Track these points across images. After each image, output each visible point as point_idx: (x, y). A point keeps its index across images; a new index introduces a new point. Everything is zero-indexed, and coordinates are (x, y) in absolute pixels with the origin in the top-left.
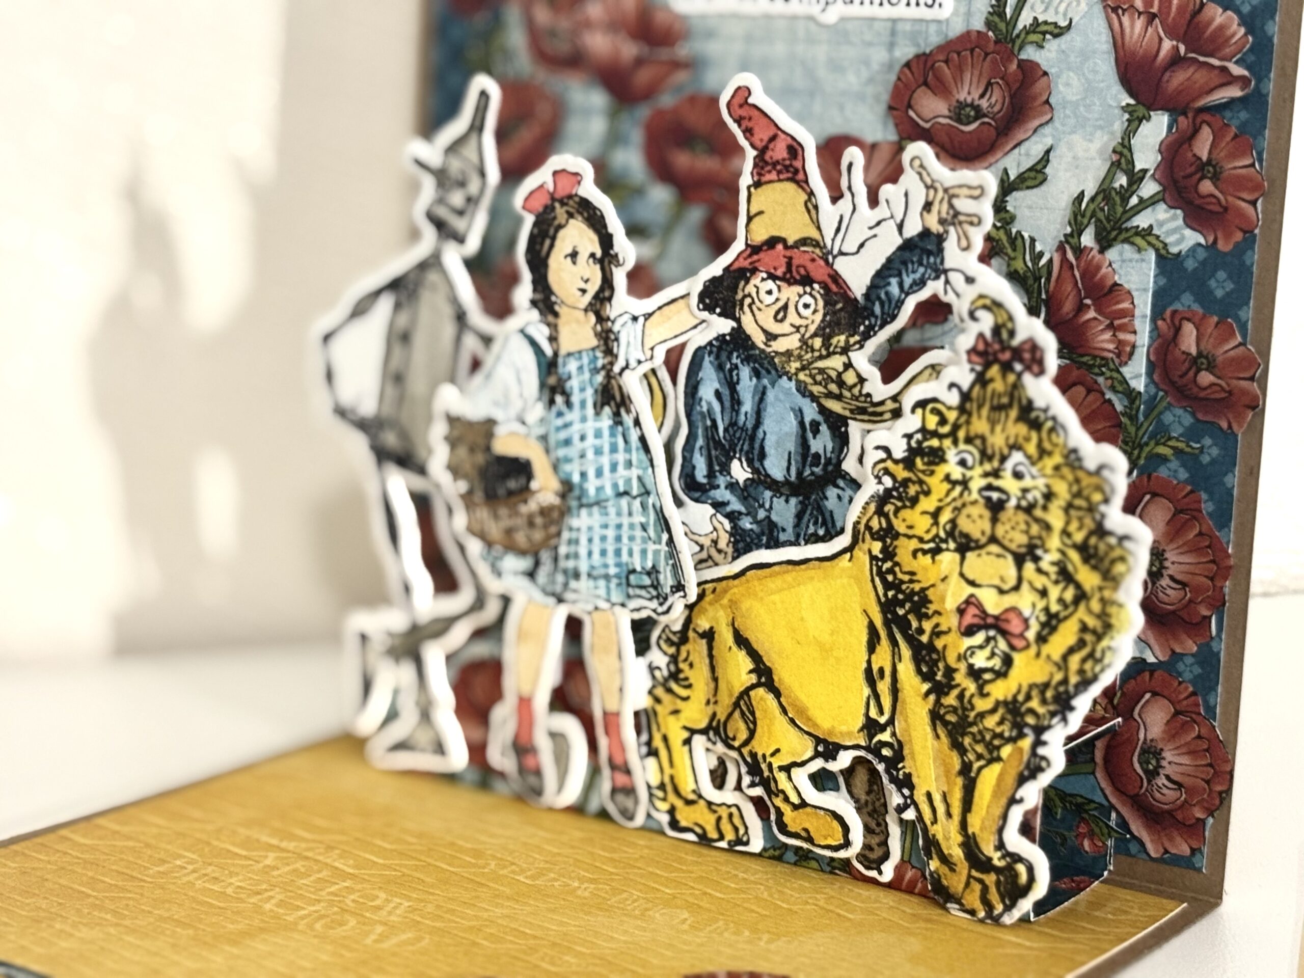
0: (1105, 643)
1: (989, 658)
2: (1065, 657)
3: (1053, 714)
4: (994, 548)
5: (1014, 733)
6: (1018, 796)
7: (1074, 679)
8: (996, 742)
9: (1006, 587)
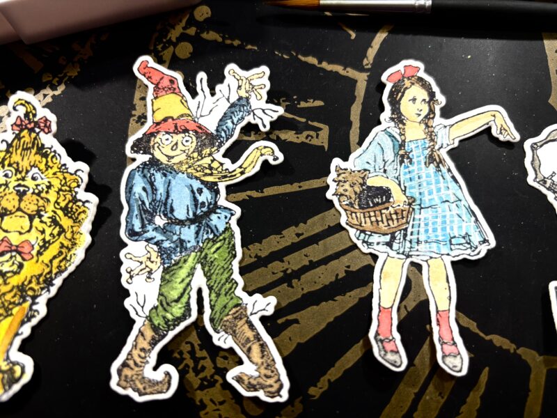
0: (72, 252)
1: (11, 266)
2: (51, 261)
3: (42, 289)
4: (19, 213)
5: (21, 301)
6: (20, 332)
7: (55, 271)
8: (11, 306)
9: (23, 231)
